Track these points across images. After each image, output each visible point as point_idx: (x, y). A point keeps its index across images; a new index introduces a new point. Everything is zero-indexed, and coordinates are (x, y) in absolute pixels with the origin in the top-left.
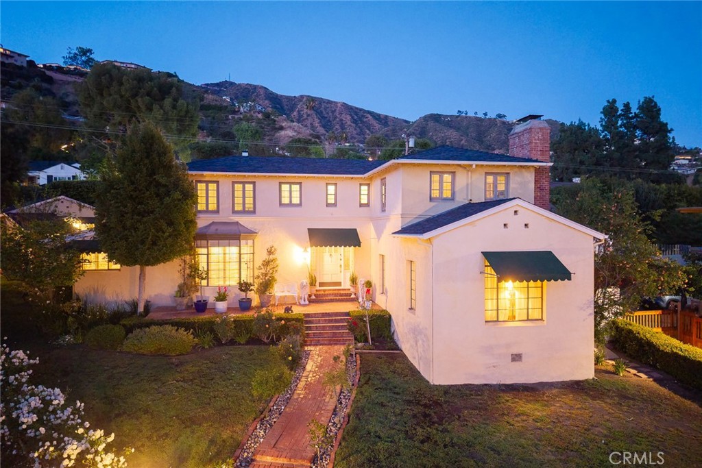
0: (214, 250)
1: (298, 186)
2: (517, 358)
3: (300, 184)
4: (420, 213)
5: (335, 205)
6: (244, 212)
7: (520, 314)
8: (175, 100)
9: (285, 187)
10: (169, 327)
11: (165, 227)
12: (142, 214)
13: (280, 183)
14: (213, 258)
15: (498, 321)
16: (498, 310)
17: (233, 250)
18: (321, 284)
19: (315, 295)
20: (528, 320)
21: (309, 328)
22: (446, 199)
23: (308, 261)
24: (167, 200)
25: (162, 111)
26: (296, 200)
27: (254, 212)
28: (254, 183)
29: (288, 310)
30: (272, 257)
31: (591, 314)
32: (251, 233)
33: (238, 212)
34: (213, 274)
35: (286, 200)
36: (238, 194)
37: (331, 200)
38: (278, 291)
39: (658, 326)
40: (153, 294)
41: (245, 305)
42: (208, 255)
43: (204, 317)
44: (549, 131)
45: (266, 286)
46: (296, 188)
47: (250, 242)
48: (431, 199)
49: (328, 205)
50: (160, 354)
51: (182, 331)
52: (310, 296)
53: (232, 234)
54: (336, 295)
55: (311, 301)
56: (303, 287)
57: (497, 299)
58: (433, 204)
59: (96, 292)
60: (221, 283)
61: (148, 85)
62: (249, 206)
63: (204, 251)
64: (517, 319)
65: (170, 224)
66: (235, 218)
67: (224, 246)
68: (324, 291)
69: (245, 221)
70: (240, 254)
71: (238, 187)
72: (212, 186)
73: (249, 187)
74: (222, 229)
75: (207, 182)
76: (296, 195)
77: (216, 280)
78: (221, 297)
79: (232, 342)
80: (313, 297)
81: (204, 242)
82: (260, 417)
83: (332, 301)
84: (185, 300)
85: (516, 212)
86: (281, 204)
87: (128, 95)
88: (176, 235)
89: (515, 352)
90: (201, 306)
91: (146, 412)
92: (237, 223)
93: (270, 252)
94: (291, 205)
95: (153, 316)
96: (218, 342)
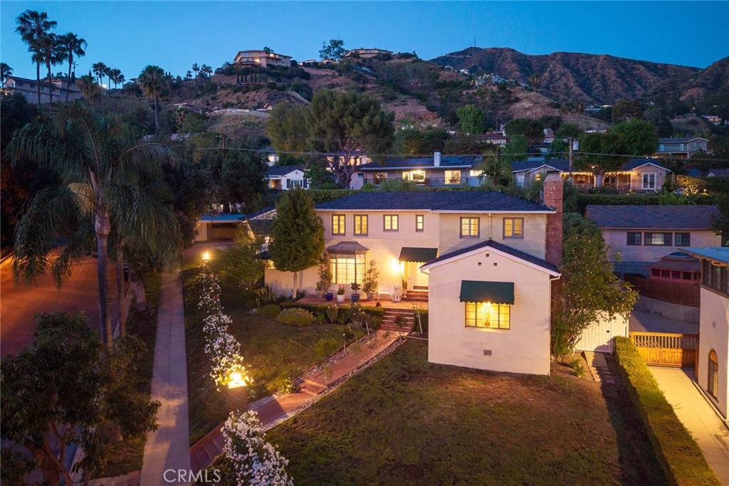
0: (340, 260)
1: (396, 217)
2: (488, 353)
3: (398, 215)
4: (452, 246)
5: (422, 230)
6: (361, 235)
7: (494, 324)
8: (373, 116)
9: (388, 218)
10: (300, 309)
11: (301, 250)
12: (290, 242)
13: (384, 216)
14: (340, 266)
15: (476, 327)
16: (476, 319)
17: (352, 261)
18: (415, 287)
19: (407, 295)
20: (499, 328)
21: (387, 319)
22: (474, 236)
23: (403, 271)
24: (302, 234)
25: (361, 128)
26: (395, 227)
27: (367, 235)
28: (367, 215)
29: (378, 305)
30: (373, 268)
31: (546, 329)
32: (363, 250)
33: (358, 235)
34: (340, 277)
35: (388, 227)
36: (358, 223)
37: (420, 226)
38: (380, 290)
39: (678, 348)
40: (307, 286)
41: (356, 298)
42: (336, 263)
43: (327, 304)
44: (562, 184)
45: (369, 286)
46: (395, 218)
47: (362, 256)
48: (461, 236)
49: (417, 230)
50: (294, 325)
51: (307, 312)
52: (403, 295)
53: (350, 250)
54: (422, 296)
55: (403, 299)
56: (396, 289)
57: (476, 312)
58: (462, 240)
59: (276, 282)
60: (344, 282)
61: (351, 106)
62: (364, 231)
63: (334, 261)
64: (491, 326)
65: (304, 248)
66: (355, 239)
67: (346, 258)
68: (417, 292)
69: (361, 241)
70: (355, 264)
71: (358, 218)
72: (342, 218)
73: (364, 218)
74: (346, 247)
75: (339, 215)
76: (395, 223)
77: (342, 281)
78: (341, 292)
79: (336, 322)
80: (405, 296)
81: (334, 255)
82: (319, 364)
83: (418, 300)
84: (322, 292)
85: (488, 255)
86: (385, 230)
87: (337, 116)
88: (308, 254)
89: (487, 348)
90: (329, 297)
91: (272, 353)
92: (356, 243)
93: (372, 264)
94: (391, 230)
95: (302, 301)
96: (328, 320)
